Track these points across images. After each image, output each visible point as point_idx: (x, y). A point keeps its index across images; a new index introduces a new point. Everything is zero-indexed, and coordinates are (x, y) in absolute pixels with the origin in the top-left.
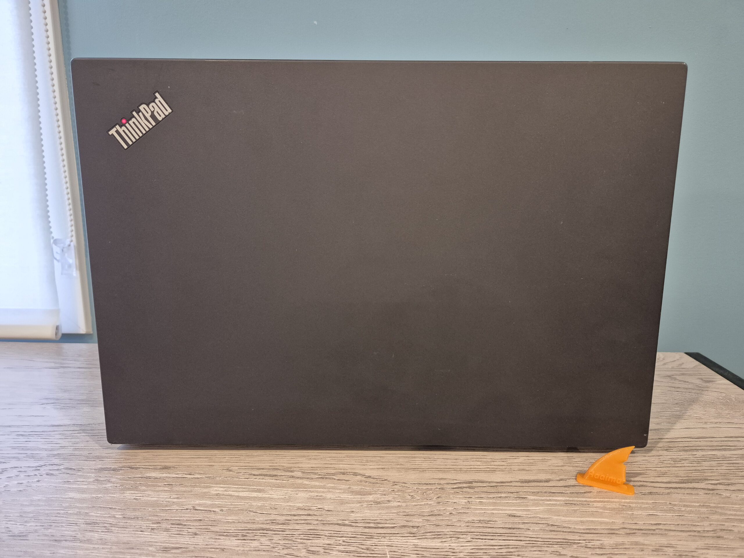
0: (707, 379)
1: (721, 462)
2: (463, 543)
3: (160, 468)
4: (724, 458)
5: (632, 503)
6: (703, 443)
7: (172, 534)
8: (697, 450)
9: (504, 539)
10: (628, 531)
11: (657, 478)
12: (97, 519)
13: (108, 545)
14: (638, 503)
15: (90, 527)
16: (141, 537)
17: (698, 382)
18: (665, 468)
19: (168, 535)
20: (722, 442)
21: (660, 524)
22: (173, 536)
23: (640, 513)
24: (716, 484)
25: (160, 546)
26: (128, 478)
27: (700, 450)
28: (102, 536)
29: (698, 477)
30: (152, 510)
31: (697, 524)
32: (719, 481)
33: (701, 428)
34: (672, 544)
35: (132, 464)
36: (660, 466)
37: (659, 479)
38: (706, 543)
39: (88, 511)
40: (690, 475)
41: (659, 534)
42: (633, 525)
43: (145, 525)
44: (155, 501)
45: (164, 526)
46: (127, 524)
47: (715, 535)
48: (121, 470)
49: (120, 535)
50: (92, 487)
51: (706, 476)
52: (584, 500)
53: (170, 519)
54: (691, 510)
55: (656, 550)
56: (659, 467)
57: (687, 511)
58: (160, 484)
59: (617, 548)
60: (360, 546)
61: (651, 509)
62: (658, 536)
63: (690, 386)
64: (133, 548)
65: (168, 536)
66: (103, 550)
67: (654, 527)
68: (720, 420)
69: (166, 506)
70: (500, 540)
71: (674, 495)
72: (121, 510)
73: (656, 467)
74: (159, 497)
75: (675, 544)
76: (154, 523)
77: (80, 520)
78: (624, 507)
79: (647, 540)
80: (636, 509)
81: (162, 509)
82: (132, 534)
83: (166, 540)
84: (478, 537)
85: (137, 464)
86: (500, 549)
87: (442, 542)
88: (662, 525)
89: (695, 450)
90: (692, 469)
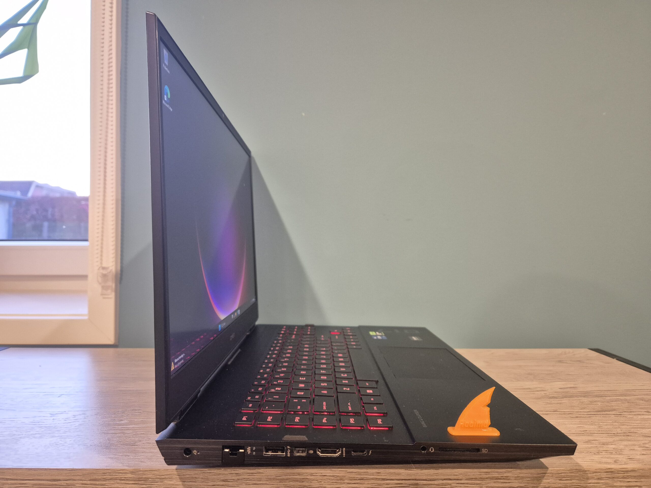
1: (624, 402)
4: (626, 400)
6: (609, 393)
8: (606, 397)
17: (600, 363)
18: (585, 405)
20: (623, 392)
24: (622, 412)
27: (608, 396)
29: (609, 409)
31: (612, 430)
33: (607, 386)
37: (582, 411)
40: (603, 408)
41: (587, 435)
47: (625, 435)
55: (586, 442)
61: (579, 424)
63: (595, 366)
67: (583, 432)
68: (619, 382)
71: (594, 417)
75: (598, 439)
78: (560, 423)
80: (568, 424)
88: (588, 431)
89: (604, 396)
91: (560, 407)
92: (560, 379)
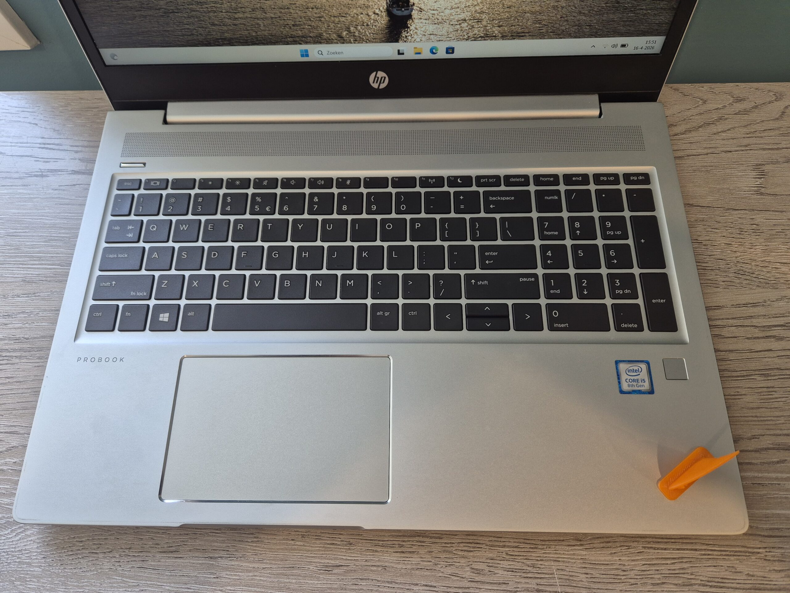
2: (634, 555)
7: (325, 544)
9: (678, 547)
52: (774, 477)
60: (525, 561)
70: (674, 549)
82: (284, 544)
84: (650, 546)
86: (673, 563)
87: (611, 553)
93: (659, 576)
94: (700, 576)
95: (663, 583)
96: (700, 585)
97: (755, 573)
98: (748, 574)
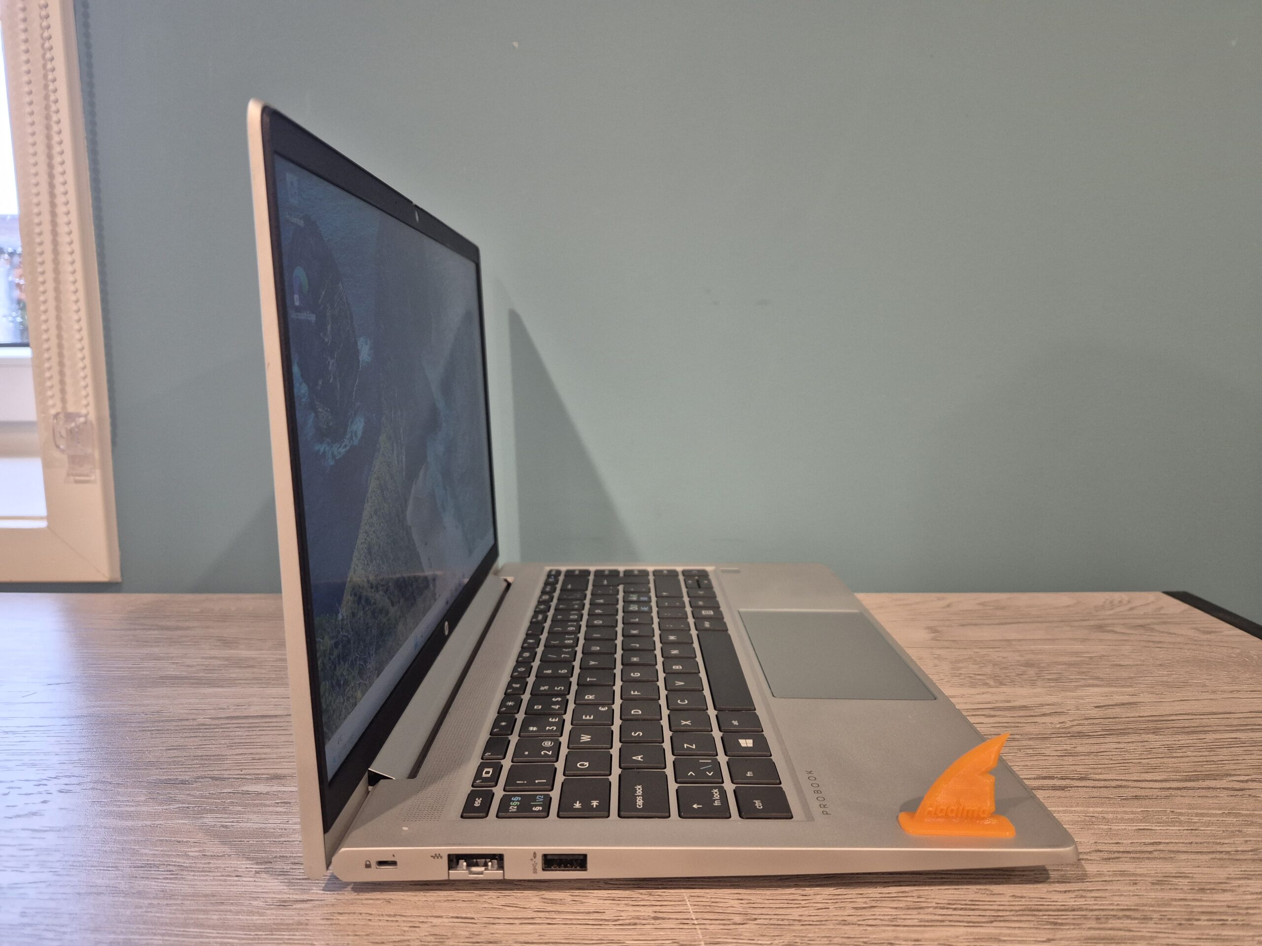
0: (1207, 629)
1: (1249, 748)
3: (267, 779)
4: (1254, 743)
5: (1107, 813)
6: (1213, 721)
7: (293, 879)
8: (1206, 732)
10: (1106, 855)
11: (1146, 775)
12: (155, 859)
13: (178, 899)
14: (1117, 812)
15: (142, 872)
16: (237, 885)
17: (1192, 633)
18: (1155, 759)
19: (286, 881)
20: (1246, 720)
21: (1160, 843)
22: (295, 883)
23: (1125, 827)
24: (1247, 781)
25: (272, 898)
26: (210, 793)
27: (1211, 731)
28: (165, 885)
29: (1213, 771)
30: (255, 842)
31: (1222, 841)
32: (1249, 777)
33: (1207, 699)
34: (1185, 873)
35: (216, 772)
36: (1146, 757)
37: (1148, 777)
38: (1243, 869)
39: (138, 847)
40: (1200, 769)
41: (1160, 858)
42: (1114, 845)
43: (244, 866)
44: (260, 828)
45: (278, 867)
46: (211, 865)
48: (196, 782)
49: (198, 883)
50: (144, 809)
51: (1227, 770)
53: (288, 855)
54: (1210, 821)
55: (1158, 883)
56: (1145, 759)
57: (1202, 822)
58: (268, 802)
59: (1091, 882)
61: (1141, 821)
62: (1158, 860)
63: (1178, 640)
64: (223, 903)
65: (287, 883)
66: (168, 908)
67: (1150, 848)
68: (1237, 688)
69: (281, 836)
71: (1177, 798)
72: (197, 844)
73: (1140, 759)
74: (267, 822)
75: (1190, 872)
76: (260, 863)
77: (122, 861)
78: (1093, 819)
79: (1141, 868)
80: (1115, 821)
81: (275, 841)
82: (221, 880)
83: (284, 889)
85: (223, 772)
88: (1162, 845)
89: (1203, 731)
90: (1201, 760)
91: (1096, 766)
92: (1098, 678)
93: (864, 900)
94: (934, 899)
95: (872, 907)
96: (936, 908)
97: (1025, 895)
98: (1013, 896)
